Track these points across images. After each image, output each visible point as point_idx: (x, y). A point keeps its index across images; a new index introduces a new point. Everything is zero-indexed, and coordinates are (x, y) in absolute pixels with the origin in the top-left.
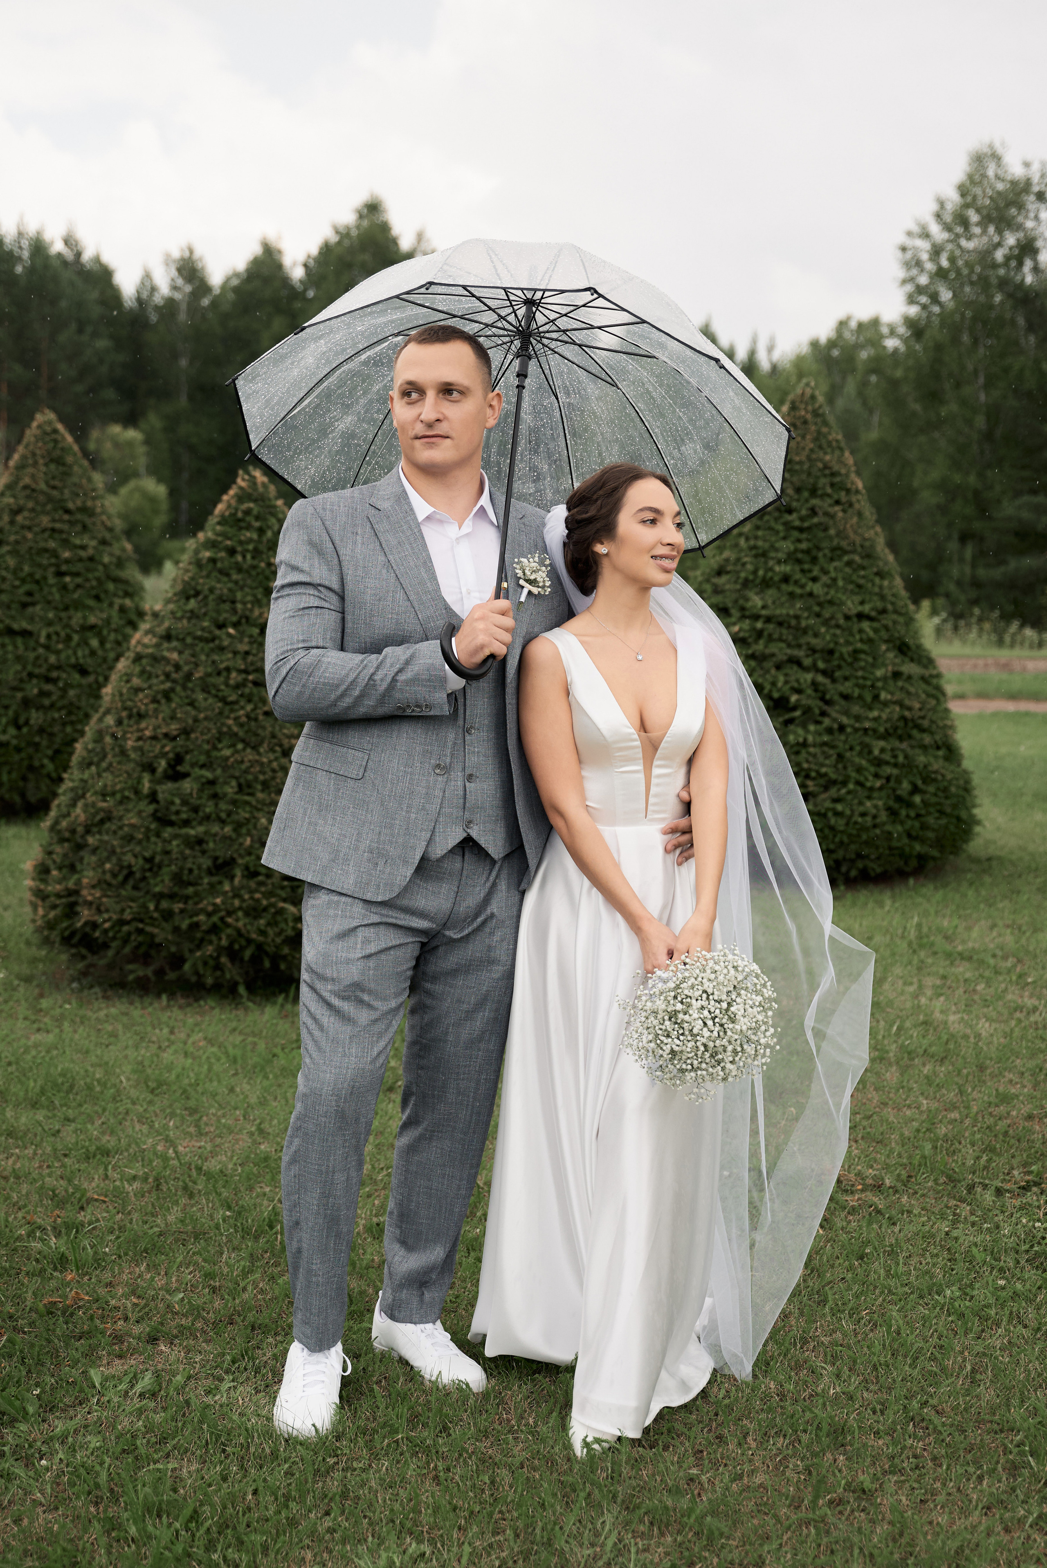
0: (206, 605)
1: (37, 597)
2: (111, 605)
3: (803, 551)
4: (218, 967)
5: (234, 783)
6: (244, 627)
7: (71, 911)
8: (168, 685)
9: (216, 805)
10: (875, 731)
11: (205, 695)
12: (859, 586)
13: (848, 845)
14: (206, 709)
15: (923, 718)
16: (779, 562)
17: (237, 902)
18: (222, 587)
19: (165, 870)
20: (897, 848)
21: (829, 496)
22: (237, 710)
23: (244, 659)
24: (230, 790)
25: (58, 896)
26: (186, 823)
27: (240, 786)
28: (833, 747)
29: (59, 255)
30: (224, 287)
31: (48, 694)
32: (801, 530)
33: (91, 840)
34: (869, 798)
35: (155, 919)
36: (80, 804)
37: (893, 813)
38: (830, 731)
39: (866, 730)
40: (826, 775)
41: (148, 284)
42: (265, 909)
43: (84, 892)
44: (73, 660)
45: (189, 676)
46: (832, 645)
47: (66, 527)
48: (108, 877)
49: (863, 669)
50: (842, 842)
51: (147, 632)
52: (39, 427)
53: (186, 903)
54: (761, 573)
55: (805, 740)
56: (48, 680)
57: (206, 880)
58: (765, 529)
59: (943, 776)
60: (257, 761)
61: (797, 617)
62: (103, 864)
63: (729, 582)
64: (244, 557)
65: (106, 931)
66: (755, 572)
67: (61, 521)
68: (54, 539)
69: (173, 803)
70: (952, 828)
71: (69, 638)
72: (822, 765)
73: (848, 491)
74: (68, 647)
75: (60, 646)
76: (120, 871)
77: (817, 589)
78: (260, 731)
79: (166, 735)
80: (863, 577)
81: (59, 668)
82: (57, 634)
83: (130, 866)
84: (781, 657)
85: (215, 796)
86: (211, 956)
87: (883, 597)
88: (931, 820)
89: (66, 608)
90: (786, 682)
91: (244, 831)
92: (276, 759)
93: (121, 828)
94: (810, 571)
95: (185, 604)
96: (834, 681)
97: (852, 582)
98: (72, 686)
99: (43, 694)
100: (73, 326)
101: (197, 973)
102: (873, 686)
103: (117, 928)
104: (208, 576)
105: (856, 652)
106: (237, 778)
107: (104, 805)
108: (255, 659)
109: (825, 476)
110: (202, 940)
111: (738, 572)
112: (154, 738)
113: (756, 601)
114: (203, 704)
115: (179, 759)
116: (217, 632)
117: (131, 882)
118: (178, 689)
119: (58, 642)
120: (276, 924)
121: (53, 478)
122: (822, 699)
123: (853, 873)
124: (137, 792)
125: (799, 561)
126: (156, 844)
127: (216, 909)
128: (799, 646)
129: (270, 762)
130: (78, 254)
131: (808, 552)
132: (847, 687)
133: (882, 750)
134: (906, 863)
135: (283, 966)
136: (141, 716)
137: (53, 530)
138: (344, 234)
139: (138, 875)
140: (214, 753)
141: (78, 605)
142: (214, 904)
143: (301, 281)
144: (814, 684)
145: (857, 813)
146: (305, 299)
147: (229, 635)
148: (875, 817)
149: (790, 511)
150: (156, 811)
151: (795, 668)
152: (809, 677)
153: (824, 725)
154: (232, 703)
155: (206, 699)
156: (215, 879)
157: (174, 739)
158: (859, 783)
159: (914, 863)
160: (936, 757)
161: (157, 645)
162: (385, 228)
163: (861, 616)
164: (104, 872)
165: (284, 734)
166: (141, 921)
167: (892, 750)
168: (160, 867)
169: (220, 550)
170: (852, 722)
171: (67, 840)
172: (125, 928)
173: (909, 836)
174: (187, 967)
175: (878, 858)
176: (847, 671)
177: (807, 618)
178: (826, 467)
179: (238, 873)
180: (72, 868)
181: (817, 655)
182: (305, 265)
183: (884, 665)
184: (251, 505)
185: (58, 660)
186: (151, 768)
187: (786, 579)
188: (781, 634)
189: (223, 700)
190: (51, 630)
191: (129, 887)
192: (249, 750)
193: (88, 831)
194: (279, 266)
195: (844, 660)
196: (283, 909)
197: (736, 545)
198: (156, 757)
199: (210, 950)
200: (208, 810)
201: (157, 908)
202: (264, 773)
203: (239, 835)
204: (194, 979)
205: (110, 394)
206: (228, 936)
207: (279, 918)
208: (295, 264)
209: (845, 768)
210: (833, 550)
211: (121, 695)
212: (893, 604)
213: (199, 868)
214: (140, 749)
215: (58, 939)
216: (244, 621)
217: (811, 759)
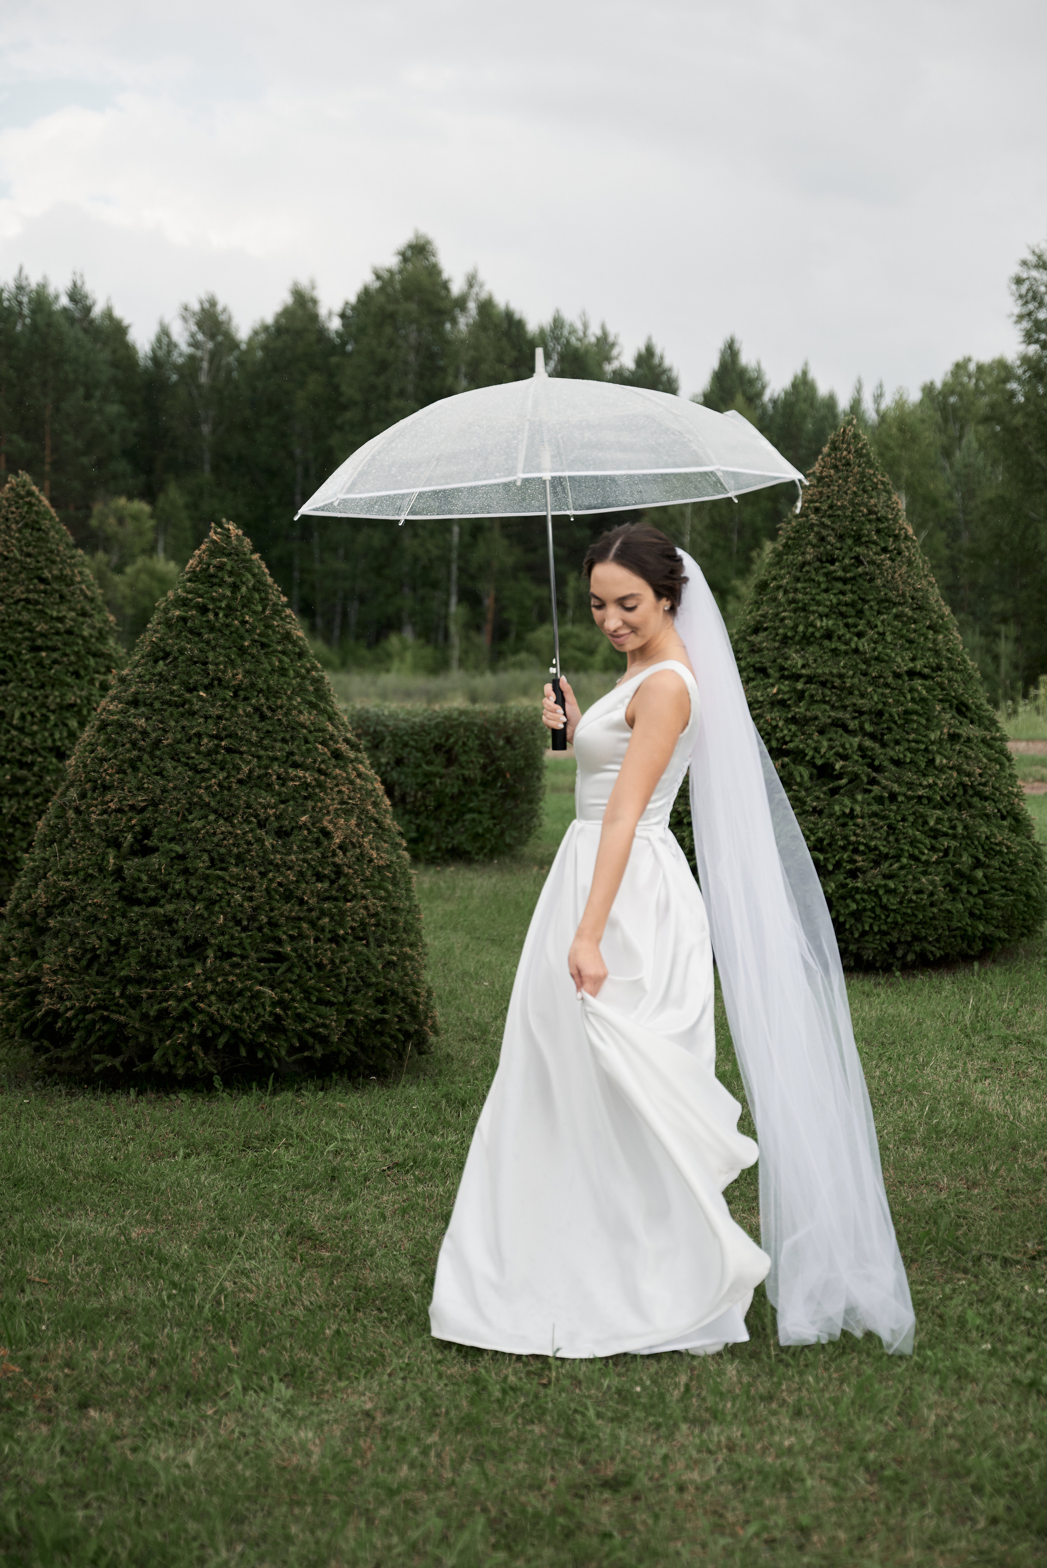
0: (176, 667)
1: (10, 674)
2: (92, 682)
3: (846, 604)
4: (190, 1057)
5: (205, 857)
6: (217, 690)
7: (32, 1000)
8: (135, 753)
9: (187, 881)
10: (929, 799)
11: (174, 764)
12: (911, 642)
13: (903, 925)
14: (175, 779)
15: (985, 784)
16: (821, 616)
17: (209, 986)
18: (192, 649)
19: (132, 951)
20: (958, 928)
21: (875, 543)
22: (210, 779)
23: (216, 724)
24: (202, 864)
25: (18, 984)
26: (154, 902)
27: (212, 860)
28: (884, 818)
29: (65, 310)
30: (251, 340)
31: (22, 780)
32: (845, 581)
33: (52, 923)
34: (925, 873)
35: (122, 1006)
36: (41, 885)
37: (953, 890)
38: (880, 800)
39: (920, 798)
40: (876, 848)
41: (165, 340)
42: (240, 993)
43: (45, 979)
44: (49, 743)
45: (157, 743)
46: (880, 706)
47: (42, 598)
48: (71, 961)
49: (914, 731)
50: (896, 923)
51: (113, 699)
52: (12, 489)
53: (154, 988)
54: (801, 628)
55: (852, 810)
56: (22, 765)
57: (176, 963)
58: (805, 581)
59: (1008, 848)
60: (230, 833)
61: (841, 676)
62: (66, 947)
63: (767, 639)
64: (216, 615)
65: (69, 1020)
66: (795, 628)
67: (36, 591)
68: (28, 610)
69: (140, 880)
70: (1021, 906)
71: (45, 719)
72: (872, 838)
73: (896, 537)
74: (45, 729)
75: (35, 728)
76: (83, 955)
77: (864, 645)
78: (233, 801)
79: (132, 807)
80: (915, 631)
81: (33, 752)
82: (32, 715)
83: (94, 949)
84: (824, 720)
85: (185, 872)
86: (182, 1044)
87: (937, 653)
88: (995, 897)
89: (42, 686)
90: (831, 748)
91: (217, 908)
92: (252, 830)
93: (84, 908)
94: (855, 626)
95: (153, 667)
96: (884, 745)
97: (902, 637)
98: (48, 772)
99: (16, 780)
100: (81, 391)
101: (167, 1064)
102: (926, 750)
103: (80, 1017)
104: (178, 636)
105: (907, 712)
106: (208, 852)
107: (67, 884)
108: (229, 723)
109: (870, 521)
110: (173, 1028)
111: (776, 629)
112: (119, 810)
113: (795, 659)
114: (171, 772)
115: (146, 833)
116: (188, 696)
117: (96, 967)
118: (146, 757)
119: (33, 724)
120: (253, 1008)
121: (28, 545)
122: (871, 765)
123: (910, 957)
124: (101, 870)
125: (843, 615)
126: (121, 924)
127: (187, 994)
128: (845, 708)
129: (244, 833)
130: (88, 310)
131: (852, 604)
132: (897, 752)
133: (939, 820)
134: (970, 946)
135: (260, 1055)
136: (106, 788)
137: (28, 601)
138: (385, 279)
139: (103, 959)
140: (184, 825)
141: (56, 683)
142: (185, 988)
143: (337, 332)
144: (861, 748)
145: (911, 890)
146: (344, 354)
147: (200, 698)
148: (932, 894)
149: (832, 562)
150: (122, 889)
151: (840, 731)
152: (856, 740)
153: (872, 794)
154: (203, 771)
155: (175, 768)
156: (185, 962)
157: (143, 810)
158: (912, 857)
159: (978, 946)
160: (1000, 827)
161: (123, 712)
162: (434, 271)
163: (912, 674)
164: (66, 957)
165: (260, 803)
166: (106, 1008)
167: (950, 820)
168: (126, 950)
169: (191, 609)
170: (904, 789)
171: (29, 924)
172: (89, 1017)
173: (972, 915)
174: (156, 1057)
175: (938, 940)
176: (897, 734)
177: (853, 677)
178: (871, 512)
179: (210, 953)
180: (34, 955)
181: (863, 718)
182: (343, 316)
183: (939, 726)
184: (225, 560)
185: (34, 743)
186: (115, 843)
187: (828, 635)
188: (824, 696)
189: (195, 769)
190: (25, 710)
191: (93, 972)
192: (221, 821)
193: (49, 914)
194: (314, 317)
195: (895, 723)
196: (259, 991)
197: (775, 599)
198: (121, 831)
199: (180, 1038)
200: (177, 887)
201: (122, 994)
202: (238, 846)
203: (212, 913)
204: (164, 1070)
205: (122, 466)
206: (200, 1023)
207: (255, 1003)
208: (330, 314)
209: (897, 840)
210: (880, 602)
211: (85, 766)
212: (949, 659)
213: (169, 950)
214: (105, 822)
215: (18, 1033)
216: (216, 683)
217: (858, 831)
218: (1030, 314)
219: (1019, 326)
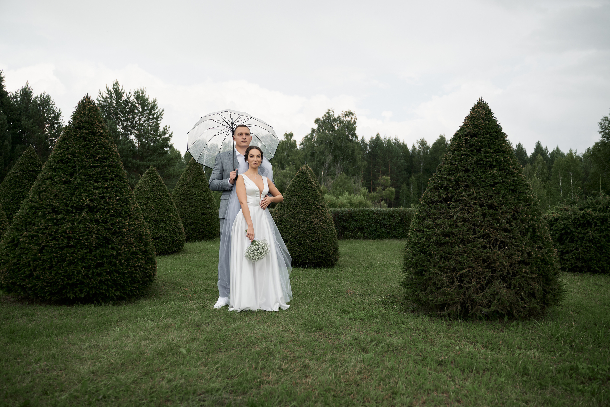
218: (604, 131)
219: (601, 134)
